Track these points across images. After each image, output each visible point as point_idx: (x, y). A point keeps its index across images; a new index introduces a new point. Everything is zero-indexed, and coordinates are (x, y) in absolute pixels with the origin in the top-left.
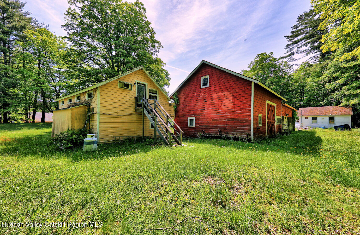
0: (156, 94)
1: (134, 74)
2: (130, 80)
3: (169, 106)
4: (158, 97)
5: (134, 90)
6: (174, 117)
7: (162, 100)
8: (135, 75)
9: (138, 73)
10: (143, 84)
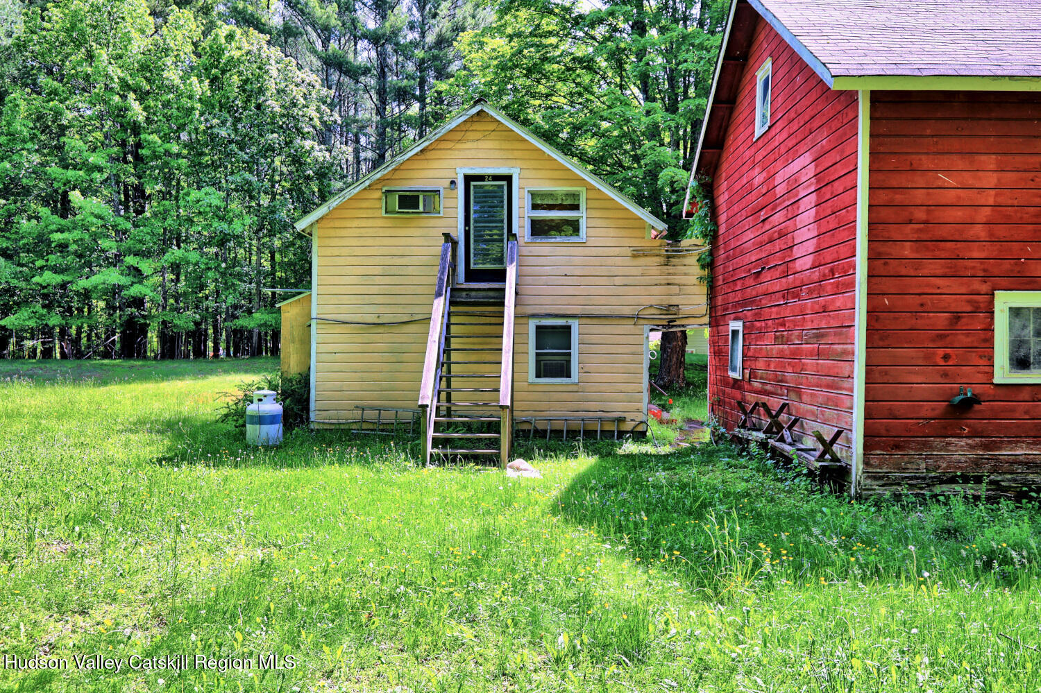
0: (576, 207)
1: (449, 145)
2: (430, 174)
3: (662, 260)
4: (583, 224)
5: (451, 212)
6: (706, 320)
7: (612, 232)
8: (459, 146)
9: (471, 135)
10: (496, 178)
